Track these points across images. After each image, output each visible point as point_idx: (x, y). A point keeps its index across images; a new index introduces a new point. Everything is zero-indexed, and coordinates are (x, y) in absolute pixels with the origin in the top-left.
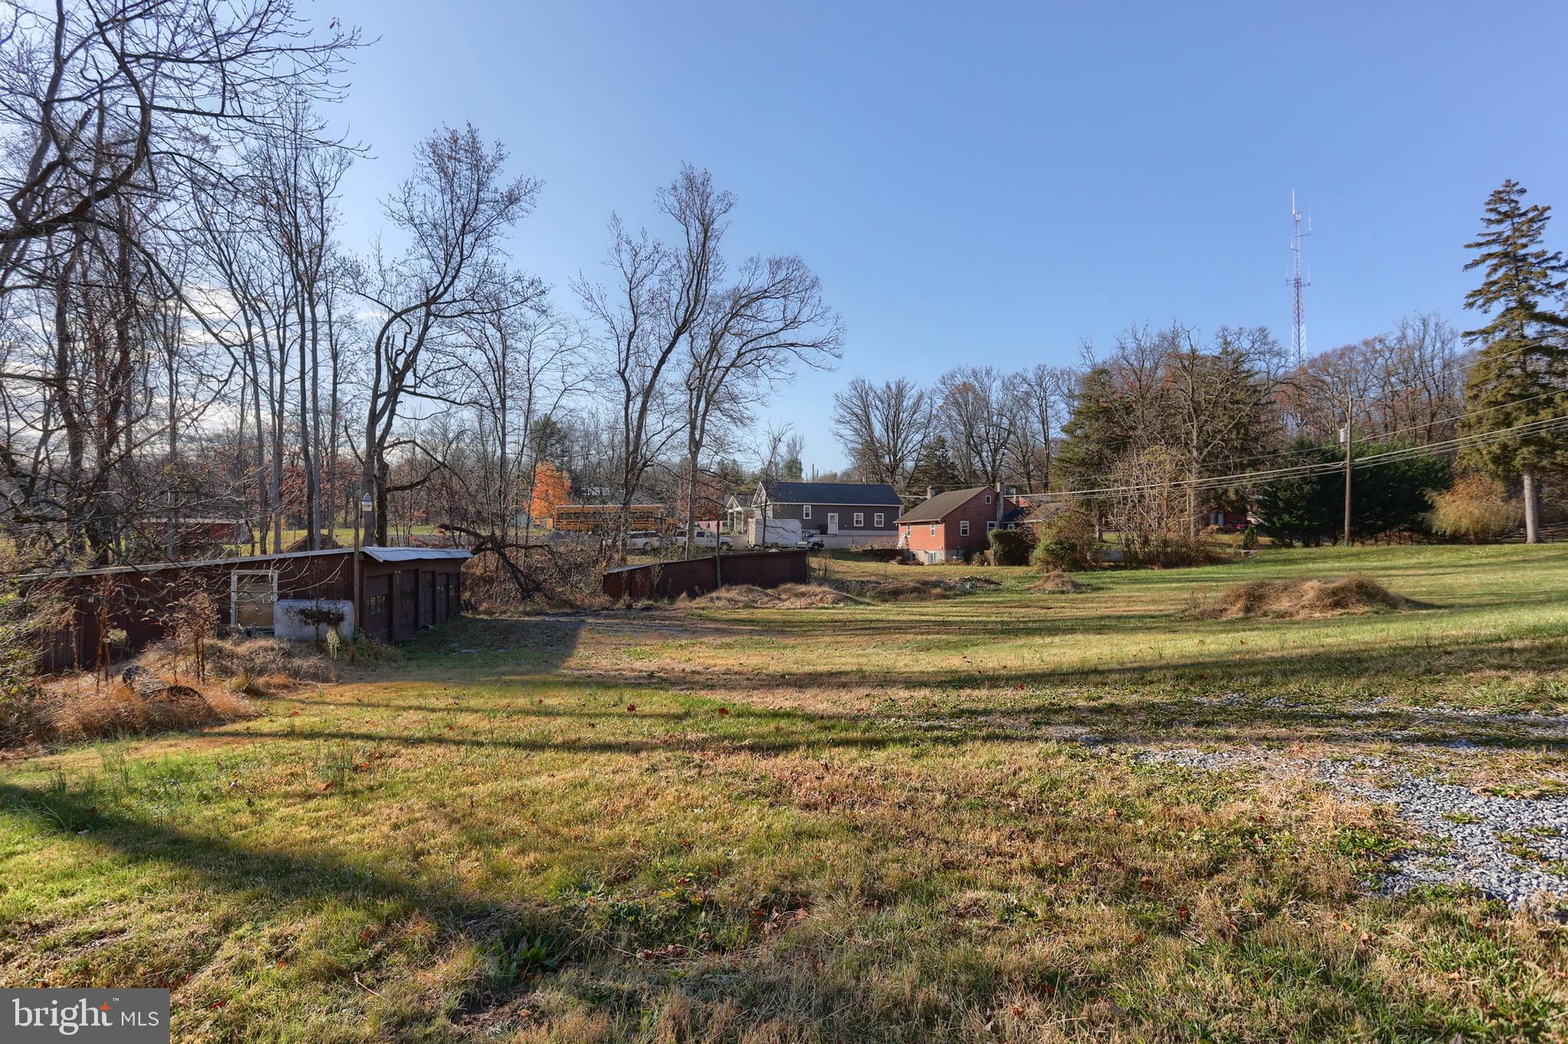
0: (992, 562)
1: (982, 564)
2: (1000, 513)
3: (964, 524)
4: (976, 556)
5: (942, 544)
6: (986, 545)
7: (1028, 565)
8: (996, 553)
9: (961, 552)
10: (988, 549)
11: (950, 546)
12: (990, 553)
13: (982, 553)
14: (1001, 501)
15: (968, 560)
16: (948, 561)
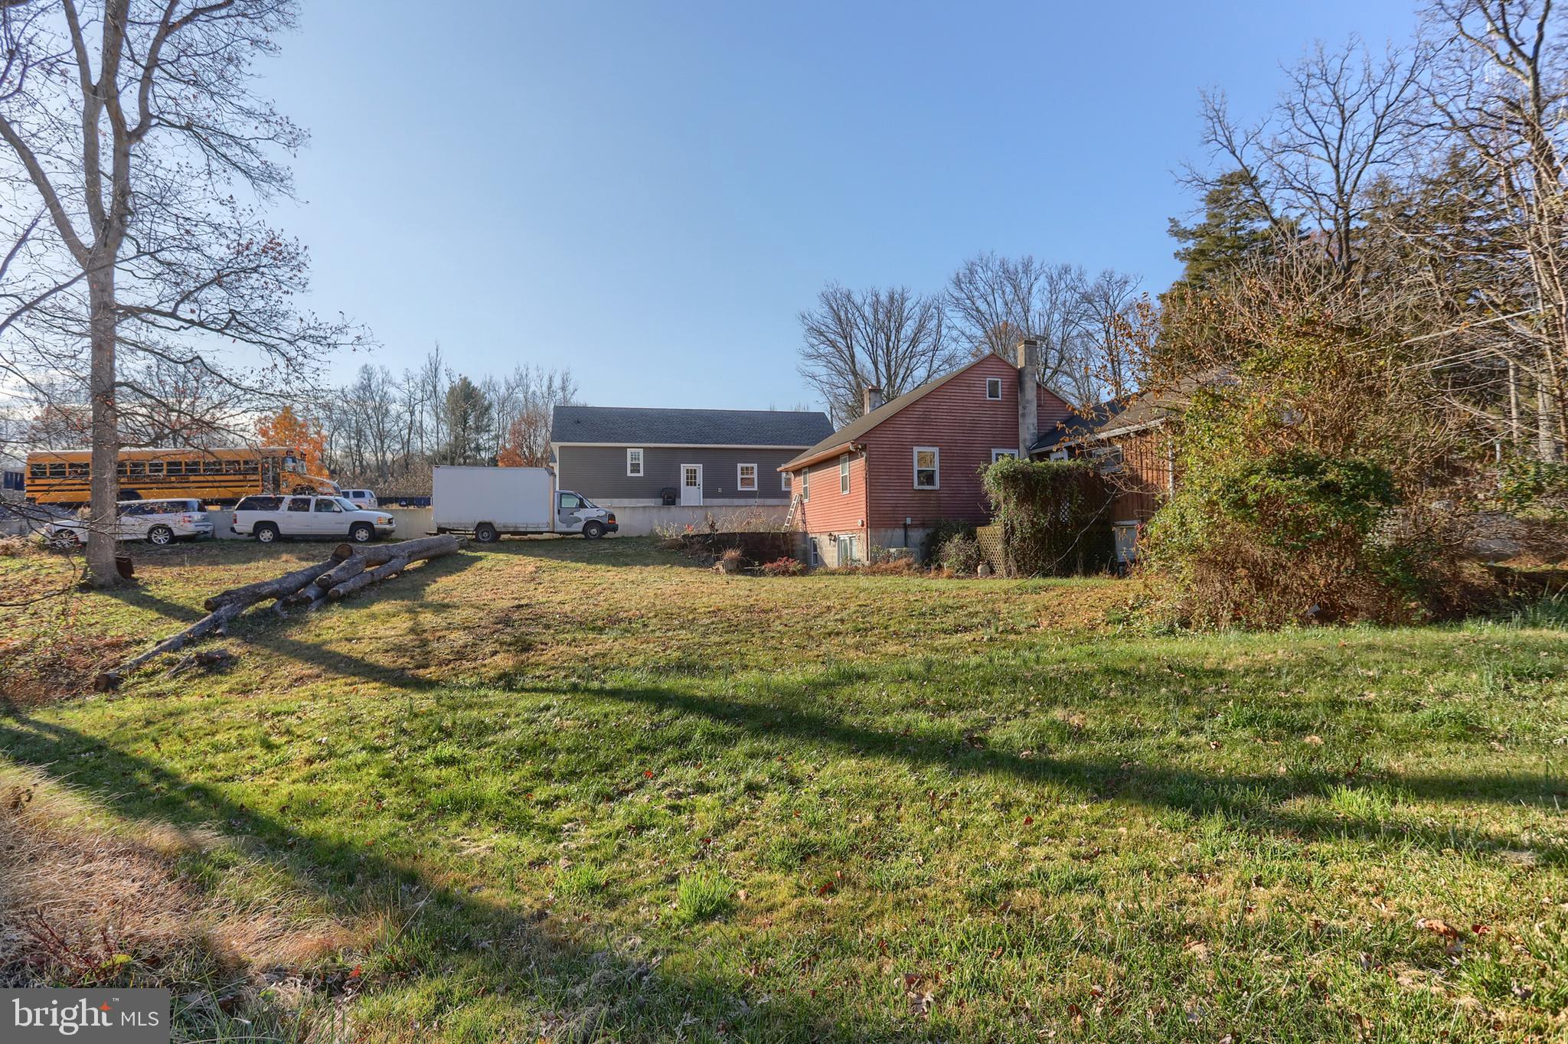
0: (1001, 569)
1: (969, 568)
2: (1028, 428)
3: (926, 456)
4: (953, 548)
5: (861, 516)
6: (978, 514)
7: (1119, 570)
8: (1010, 532)
9: (917, 535)
10: (986, 522)
11: (878, 519)
12: (991, 535)
13: (971, 536)
14: (1030, 393)
15: (929, 558)
16: (876, 566)
